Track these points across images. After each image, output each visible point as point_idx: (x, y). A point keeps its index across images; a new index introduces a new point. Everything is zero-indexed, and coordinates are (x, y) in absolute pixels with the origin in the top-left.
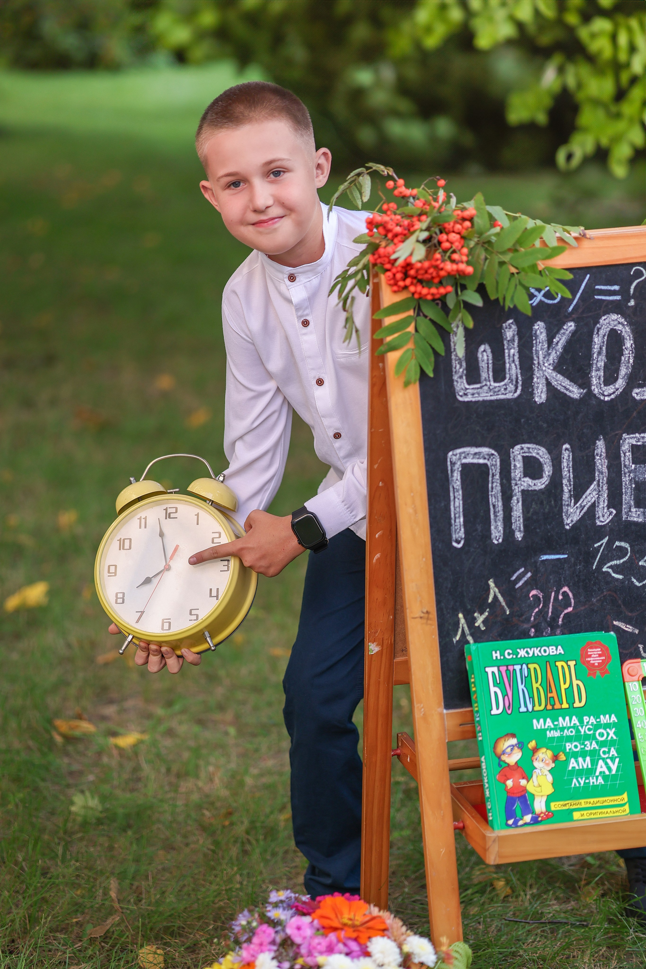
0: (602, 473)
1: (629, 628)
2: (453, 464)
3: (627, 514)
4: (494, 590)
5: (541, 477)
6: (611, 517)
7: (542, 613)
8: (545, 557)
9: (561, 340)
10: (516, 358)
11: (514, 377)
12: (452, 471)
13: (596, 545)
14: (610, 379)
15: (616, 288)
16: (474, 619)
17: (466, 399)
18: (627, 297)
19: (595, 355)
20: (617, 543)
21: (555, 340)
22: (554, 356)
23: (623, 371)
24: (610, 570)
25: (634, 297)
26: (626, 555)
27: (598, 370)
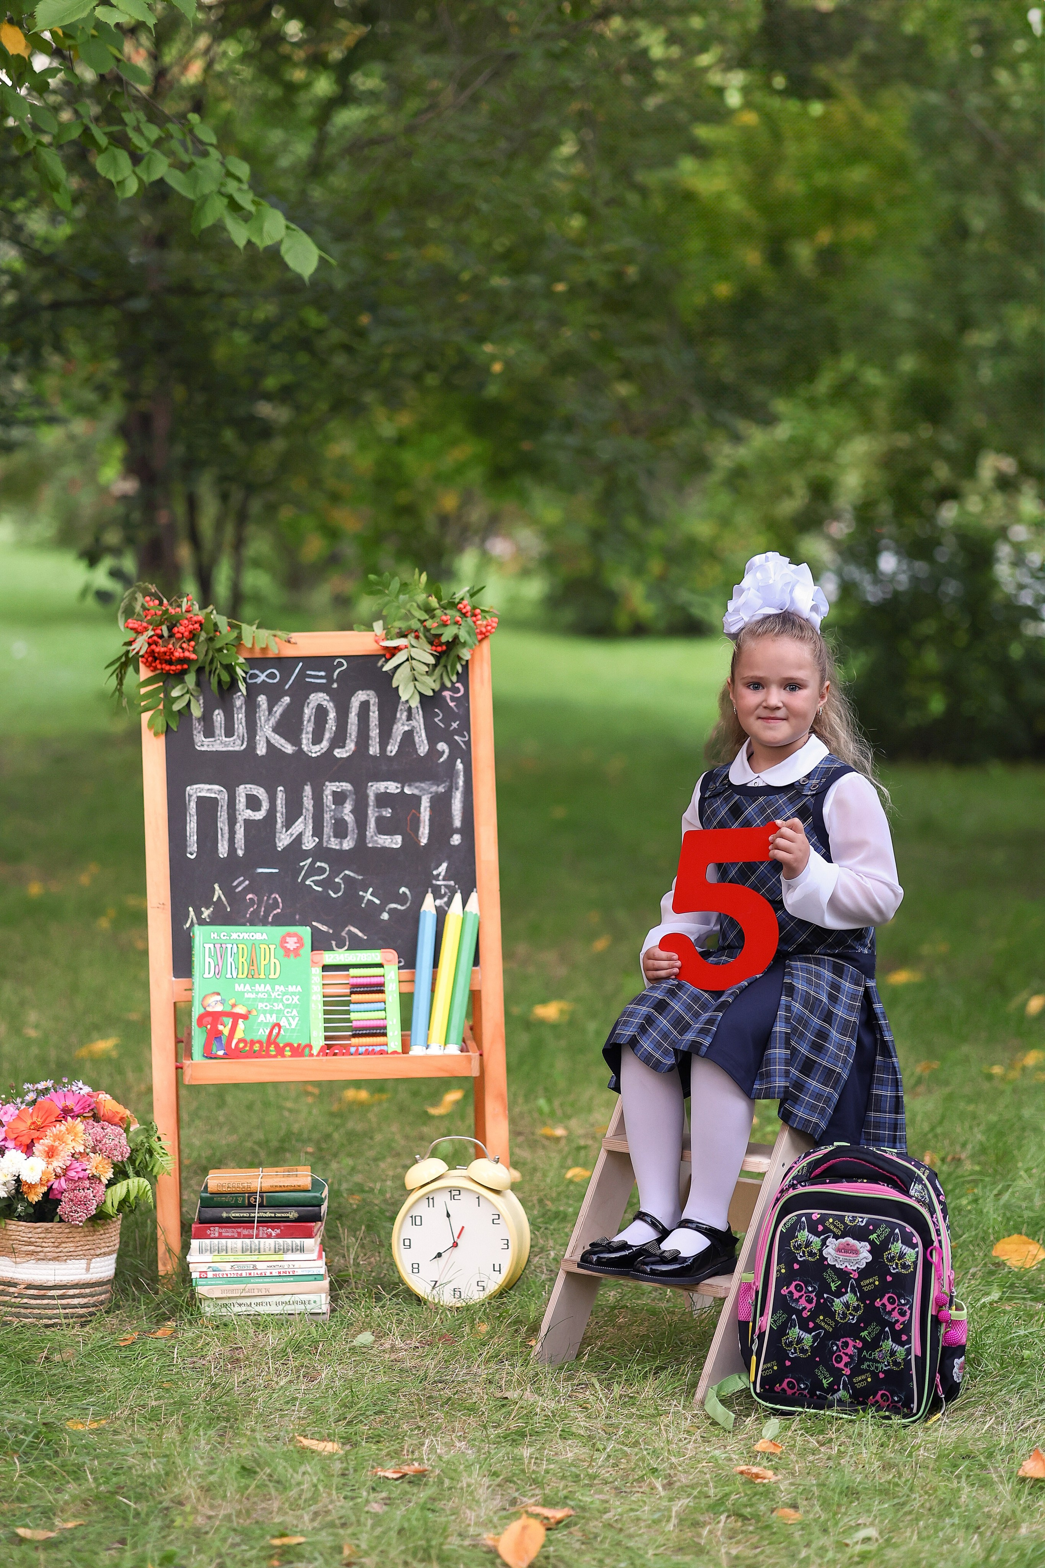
0: (307, 810)
1: (324, 928)
2: (190, 796)
3: (327, 842)
4: (218, 892)
5: (260, 810)
6: (314, 844)
7: (256, 912)
8: (260, 870)
9: (279, 710)
10: (243, 721)
11: (241, 735)
12: (189, 801)
13: (301, 864)
14: (317, 740)
15: (323, 674)
16: (202, 913)
17: (203, 749)
18: (330, 680)
19: (305, 723)
20: (318, 864)
21: (275, 709)
22: (273, 721)
23: (327, 735)
24: (312, 884)
25: (336, 681)
26: (324, 873)
27: (307, 733)
